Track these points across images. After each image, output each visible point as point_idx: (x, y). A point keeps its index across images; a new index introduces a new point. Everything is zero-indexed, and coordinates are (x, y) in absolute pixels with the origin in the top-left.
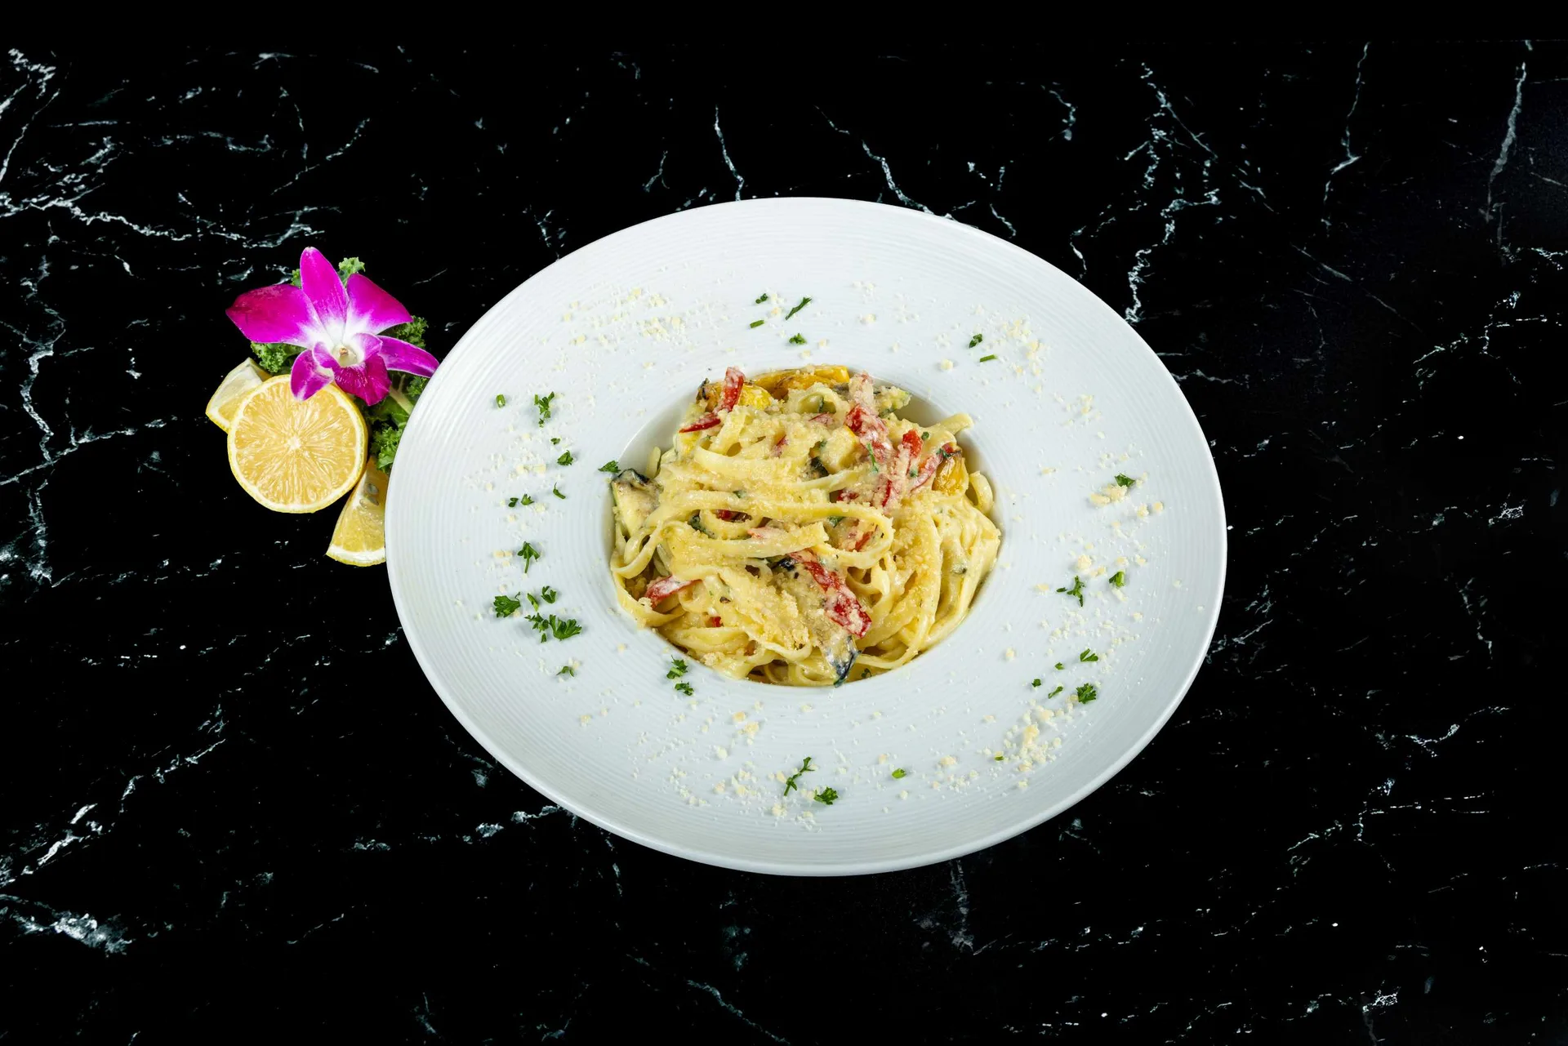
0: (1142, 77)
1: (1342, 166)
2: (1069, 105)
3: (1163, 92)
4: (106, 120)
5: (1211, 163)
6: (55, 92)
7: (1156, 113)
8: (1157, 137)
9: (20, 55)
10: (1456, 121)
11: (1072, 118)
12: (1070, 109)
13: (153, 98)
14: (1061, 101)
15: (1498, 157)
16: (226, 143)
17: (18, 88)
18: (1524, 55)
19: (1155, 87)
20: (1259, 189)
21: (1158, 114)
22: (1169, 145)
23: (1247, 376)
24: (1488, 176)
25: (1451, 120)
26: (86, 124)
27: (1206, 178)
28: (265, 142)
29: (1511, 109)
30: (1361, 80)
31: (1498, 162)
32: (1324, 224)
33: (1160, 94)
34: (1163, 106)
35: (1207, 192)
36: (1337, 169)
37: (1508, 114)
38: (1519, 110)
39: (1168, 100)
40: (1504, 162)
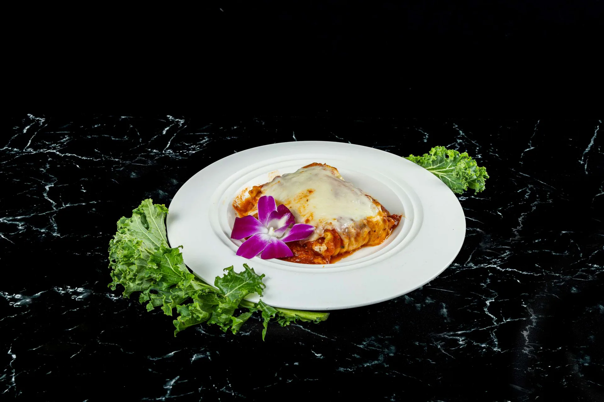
0: (454, 127)
1: (528, 150)
2: (426, 133)
3: (461, 131)
4: (65, 131)
5: (479, 148)
6: (46, 124)
7: (459, 136)
8: (459, 142)
9: (32, 115)
10: (571, 139)
11: (427, 137)
12: (426, 134)
13: (83, 126)
14: (423, 133)
15: (587, 148)
16: (111, 138)
17: (32, 123)
18: (599, 124)
19: (458, 130)
20: (497, 155)
21: (460, 136)
22: (464, 144)
23: (490, 198)
24: (583, 153)
25: (570, 139)
26: (59, 132)
27: (477, 151)
28: (125, 138)
29: (593, 136)
30: (536, 129)
31: (587, 149)
32: (521, 163)
33: (460, 131)
34: (461, 134)
35: (477, 155)
36: (526, 150)
37: (592, 138)
38: (595, 137)
39: (463, 133)
40: (589, 149)
